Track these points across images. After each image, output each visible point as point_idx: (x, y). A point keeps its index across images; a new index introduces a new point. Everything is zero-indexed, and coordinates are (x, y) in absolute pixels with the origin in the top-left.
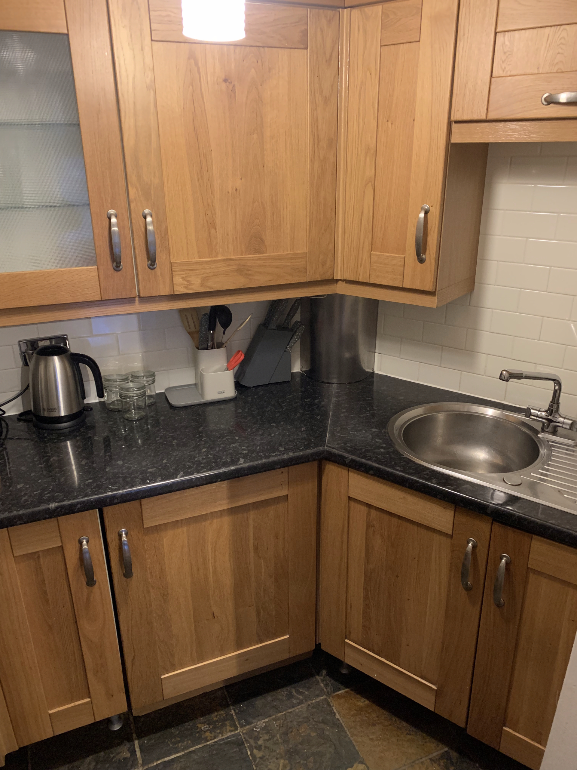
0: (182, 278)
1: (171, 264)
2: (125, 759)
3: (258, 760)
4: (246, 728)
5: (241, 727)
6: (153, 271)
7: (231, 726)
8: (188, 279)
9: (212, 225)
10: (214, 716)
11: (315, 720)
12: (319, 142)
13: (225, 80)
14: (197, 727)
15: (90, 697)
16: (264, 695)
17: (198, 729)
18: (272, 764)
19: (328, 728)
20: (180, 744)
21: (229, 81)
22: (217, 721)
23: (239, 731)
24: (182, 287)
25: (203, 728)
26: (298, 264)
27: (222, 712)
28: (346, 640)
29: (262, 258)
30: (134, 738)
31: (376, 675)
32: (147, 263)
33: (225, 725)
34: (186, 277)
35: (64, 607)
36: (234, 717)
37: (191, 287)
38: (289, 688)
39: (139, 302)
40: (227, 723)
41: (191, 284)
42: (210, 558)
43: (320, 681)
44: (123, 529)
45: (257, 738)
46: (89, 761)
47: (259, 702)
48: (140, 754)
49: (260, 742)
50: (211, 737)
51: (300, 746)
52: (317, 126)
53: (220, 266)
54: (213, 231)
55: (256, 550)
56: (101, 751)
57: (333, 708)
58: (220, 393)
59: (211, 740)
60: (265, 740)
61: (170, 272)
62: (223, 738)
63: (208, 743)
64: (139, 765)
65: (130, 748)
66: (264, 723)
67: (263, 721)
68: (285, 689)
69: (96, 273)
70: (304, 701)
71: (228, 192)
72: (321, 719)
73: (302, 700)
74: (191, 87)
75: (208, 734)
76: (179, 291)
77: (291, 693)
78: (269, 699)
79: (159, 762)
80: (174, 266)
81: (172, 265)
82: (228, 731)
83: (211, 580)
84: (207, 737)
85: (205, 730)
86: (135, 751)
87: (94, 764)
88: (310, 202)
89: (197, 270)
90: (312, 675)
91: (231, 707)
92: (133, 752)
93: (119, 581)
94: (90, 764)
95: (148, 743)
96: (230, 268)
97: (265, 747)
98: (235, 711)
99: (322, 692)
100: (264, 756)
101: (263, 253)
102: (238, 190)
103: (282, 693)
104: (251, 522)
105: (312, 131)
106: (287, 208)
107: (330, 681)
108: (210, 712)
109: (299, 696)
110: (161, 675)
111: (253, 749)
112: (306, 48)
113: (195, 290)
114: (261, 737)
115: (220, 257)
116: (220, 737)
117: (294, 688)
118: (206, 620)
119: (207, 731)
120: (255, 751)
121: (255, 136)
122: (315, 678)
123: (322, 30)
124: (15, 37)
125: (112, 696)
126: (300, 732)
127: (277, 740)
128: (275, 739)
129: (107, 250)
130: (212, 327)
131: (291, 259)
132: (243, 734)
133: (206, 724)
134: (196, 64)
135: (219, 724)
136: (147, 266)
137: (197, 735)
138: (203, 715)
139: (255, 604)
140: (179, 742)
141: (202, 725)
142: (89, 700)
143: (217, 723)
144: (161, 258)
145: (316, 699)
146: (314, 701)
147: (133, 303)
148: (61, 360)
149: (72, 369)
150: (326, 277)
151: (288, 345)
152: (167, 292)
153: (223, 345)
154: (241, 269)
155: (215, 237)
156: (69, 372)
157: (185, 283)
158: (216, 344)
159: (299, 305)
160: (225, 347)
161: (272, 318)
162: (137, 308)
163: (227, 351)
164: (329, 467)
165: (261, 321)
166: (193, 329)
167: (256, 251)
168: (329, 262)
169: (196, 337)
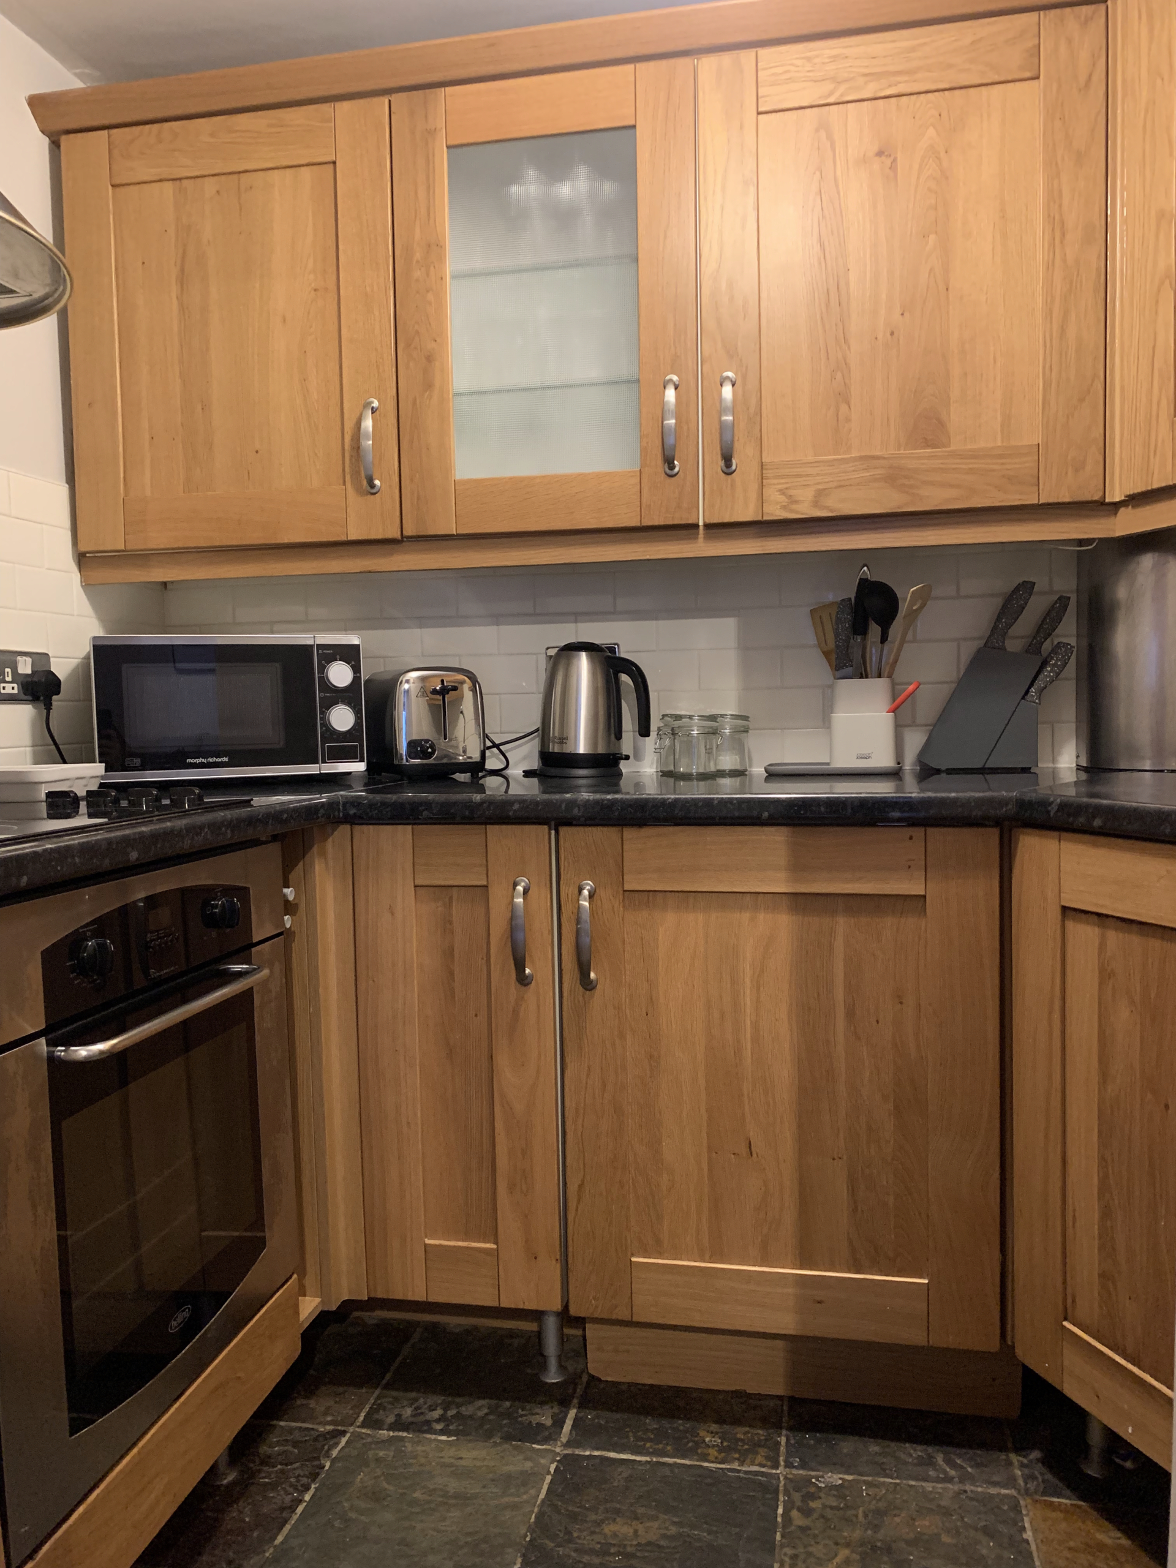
0: (780, 490)
1: (762, 466)
2: (540, 1425)
3: (793, 1528)
4: (795, 1471)
5: (786, 1467)
6: (730, 477)
7: (767, 1458)
8: (792, 492)
9: (843, 397)
10: (740, 1432)
11: (966, 1520)
12: (1063, 235)
13: (880, 153)
14: (698, 1434)
15: (496, 1243)
16: (866, 1439)
17: (696, 1437)
18: (820, 1547)
19: (992, 1544)
20: (648, 1445)
21: (886, 153)
22: (742, 1440)
23: (778, 1472)
24: (778, 507)
25: (707, 1440)
26: (1017, 466)
27: (761, 1432)
28: (1065, 1323)
29: (940, 454)
30: (573, 1404)
31: (1130, 1430)
32: (719, 465)
33: (757, 1453)
34: (786, 489)
35: (476, 1015)
36: (782, 1448)
37: (794, 507)
38: (930, 1450)
39: (705, 538)
40: (763, 1451)
41: (796, 502)
42: (748, 1000)
43: (1016, 1463)
44: (589, 882)
45: (813, 1497)
46: (480, 1404)
47: (847, 1445)
48: (570, 1428)
49: (813, 1504)
50: (716, 1458)
51: (903, 1545)
52: (1060, 206)
53: (853, 468)
54: (844, 408)
55: (850, 1014)
56: (507, 1400)
57: (1025, 1518)
58: (862, 758)
59: (713, 1462)
60: (825, 1506)
61: (758, 479)
62: (739, 1468)
63: (706, 1464)
64: (559, 1443)
65: (558, 1414)
66: (840, 1479)
67: (841, 1476)
68: (919, 1447)
69: (636, 480)
70: (956, 1480)
71: (876, 338)
72: (983, 1523)
73: (953, 1478)
74: (818, 173)
75: (713, 1452)
76: (772, 514)
77: (930, 1457)
78: (874, 1448)
79: (596, 1453)
80: (766, 469)
81: (764, 467)
82: (757, 1462)
83: (748, 1053)
84: (709, 1454)
85: (710, 1444)
86: (564, 1422)
87: (486, 1411)
88: (1045, 347)
89: (808, 475)
90: (1002, 1449)
91: (784, 1432)
92: (559, 1423)
93: (571, 991)
94: (479, 1408)
95: (593, 1419)
96: (871, 474)
97: (822, 1516)
98: (788, 1440)
99: (1011, 1482)
100: (808, 1528)
101: (944, 447)
102: (896, 334)
103: (913, 1452)
104: (839, 944)
105: (1049, 216)
106: (995, 362)
107: (1042, 1474)
108: (737, 1422)
109: (948, 1470)
110: (633, 1255)
111: (793, 1508)
112: (1038, 78)
113: (802, 514)
114: (820, 1498)
115: (855, 454)
116: (735, 1465)
117: (945, 1453)
118: (734, 1154)
119: (714, 1446)
120: (795, 1513)
121: (932, 238)
122: (1007, 1456)
123: (1070, 41)
125: (536, 1258)
126: (917, 1523)
127: (856, 1516)
128: (850, 1513)
129: (659, 442)
130: (862, 629)
131: (1001, 456)
132: (786, 1478)
133: (717, 1436)
134: (830, 137)
135: (742, 1446)
136: (720, 469)
137: (690, 1444)
138: (721, 1421)
139: (845, 1158)
140: (650, 1440)
141: (709, 1435)
142: (494, 1246)
143: (740, 1444)
144: (744, 456)
145: (987, 1487)
146: (980, 1489)
147: (696, 537)
148: (591, 659)
149: (608, 682)
150: (1087, 496)
151: (1031, 685)
152: (748, 515)
153: (886, 670)
154: (894, 476)
155: (848, 420)
156: (600, 683)
157: (782, 498)
158: (872, 665)
159: (1065, 608)
160: (890, 676)
161: (1004, 635)
162: (701, 548)
163: (894, 685)
164: (1021, 837)
165: (982, 643)
166: (831, 644)
167: (928, 443)
168: (1092, 466)
169: (833, 656)
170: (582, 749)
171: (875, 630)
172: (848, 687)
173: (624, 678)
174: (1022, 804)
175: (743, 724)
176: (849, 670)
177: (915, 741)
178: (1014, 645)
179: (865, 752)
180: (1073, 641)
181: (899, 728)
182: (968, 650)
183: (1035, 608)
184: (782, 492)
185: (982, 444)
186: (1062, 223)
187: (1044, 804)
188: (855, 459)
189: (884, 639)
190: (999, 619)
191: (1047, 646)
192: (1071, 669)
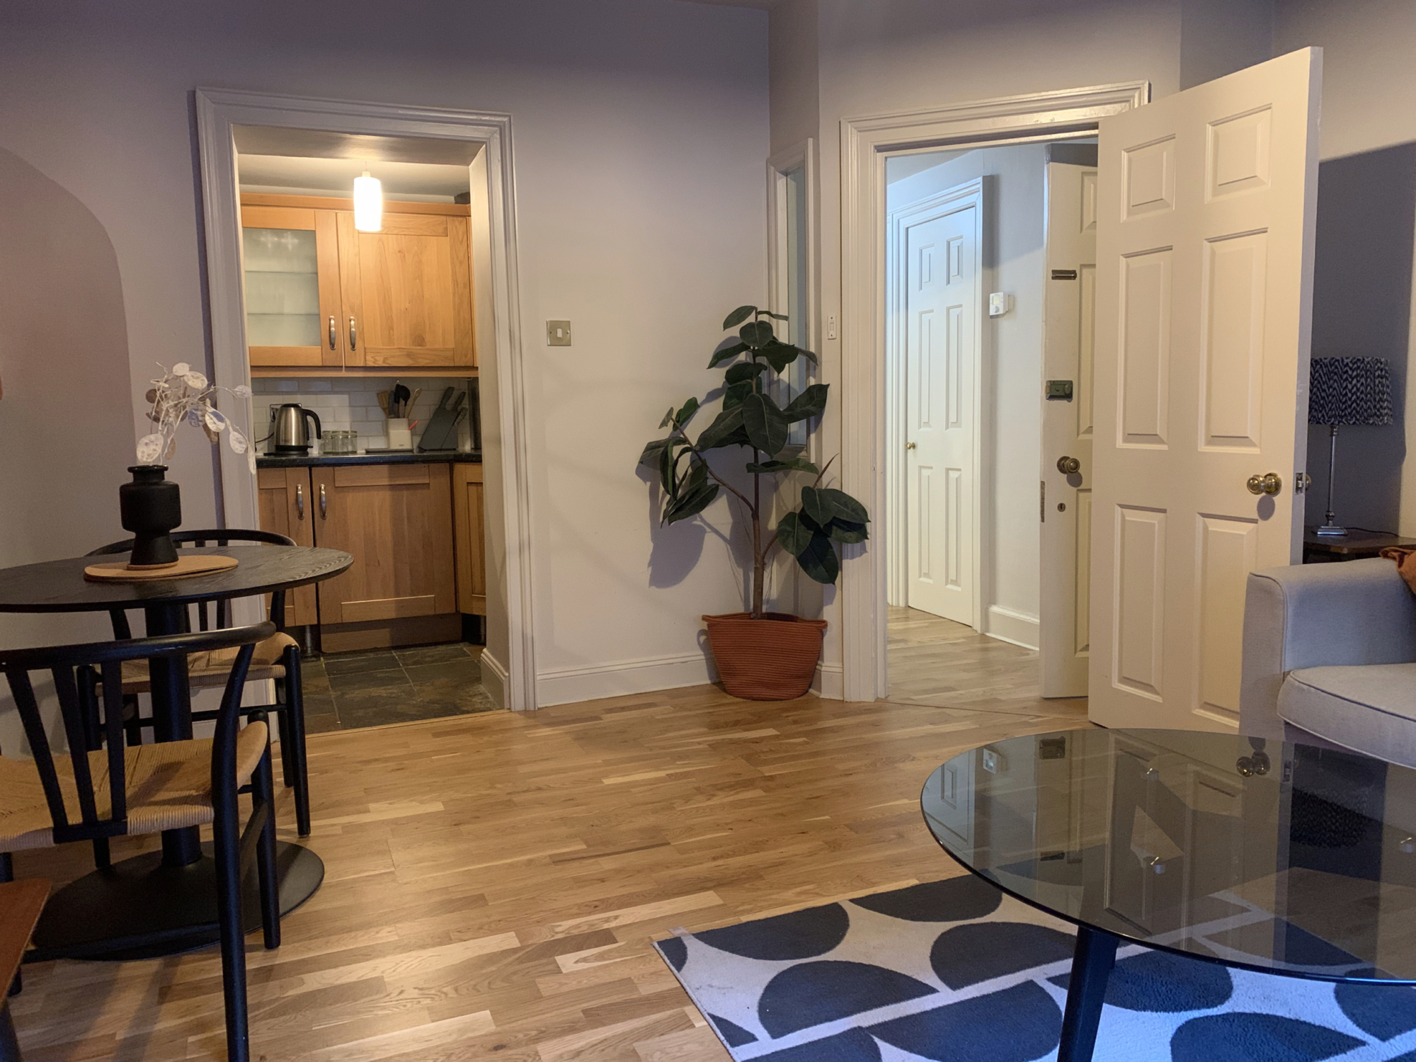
1: (365, 348)
6: (354, 352)
8: (376, 358)
9: (391, 328)
12: (458, 285)
13: (400, 252)
24: (371, 362)
26: (447, 354)
29: (423, 349)
32: (350, 346)
34: (374, 356)
37: (377, 362)
39: (345, 371)
44: (323, 486)
52: (456, 277)
53: (396, 351)
54: (391, 331)
55: (409, 520)
58: (401, 446)
61: (364, 352)
69: (320, 350)
71: (401, 310)
74: (380, 256)
76: (369, 365)
80: (366, 350)
83: (377, 534)
88: (454, 318)
89: (381, 352)
93: (317, 520)
96: (402, 353)
101: (425, 346)
102: (408, 309)
104: (405, 500)
105: (453, 279)
106: (439, 322)
110: (342, 601)
112: (447, 236)
113: (380, 365)
115: (396, 347)
118: (374, 566)
121: (418, 280)
123: (456, 228)
124: (289, 233)
125: (308, 608)
129: (328, 340)
130: (397, 401)
131: (444, 350)
134: (383, 244)
136: (350, 348)
139: (408, 563)
142: (293, 606)
144: (359, 345)
147: (342, 370)
148: (296, 411)
149: (303, 419)
150: (468, 365)
151: (455, 421)
152: (362, 364)
153: (406, 416)
154: (409, 355)
155: (393, 335)
156: (300, 419)
157: (373, 360)
158: (401, 415)
159: (464, 396)
160: (408, 418)
161: (445, 404)
162: (344, 374)
163: (409, 420)
164: (456, 466)
165: (438, 406)
166: (386, 406)
167: (419, 345)
168: (470, 355)
169: (387, 411)
170: (293, 444)
171: (402, 402)
172: (393, 421)
173: (310, 419)
174: (455, 456)
175: (355, 434)
176: (393, 416)
177: (417, 440)
178: (449, 406)
179: (402, 444)
180: (467, 407)
181: (412, 435)
182: (433, 408)
183: (455, 394)
184: (372, 357)
185: (437, 347)
186: (457, 281)
187: (461, 455)
188: (396, 349)
189: (406, 405)
190: (443, 398)
191: (459, 408)
192: (467, 416)
